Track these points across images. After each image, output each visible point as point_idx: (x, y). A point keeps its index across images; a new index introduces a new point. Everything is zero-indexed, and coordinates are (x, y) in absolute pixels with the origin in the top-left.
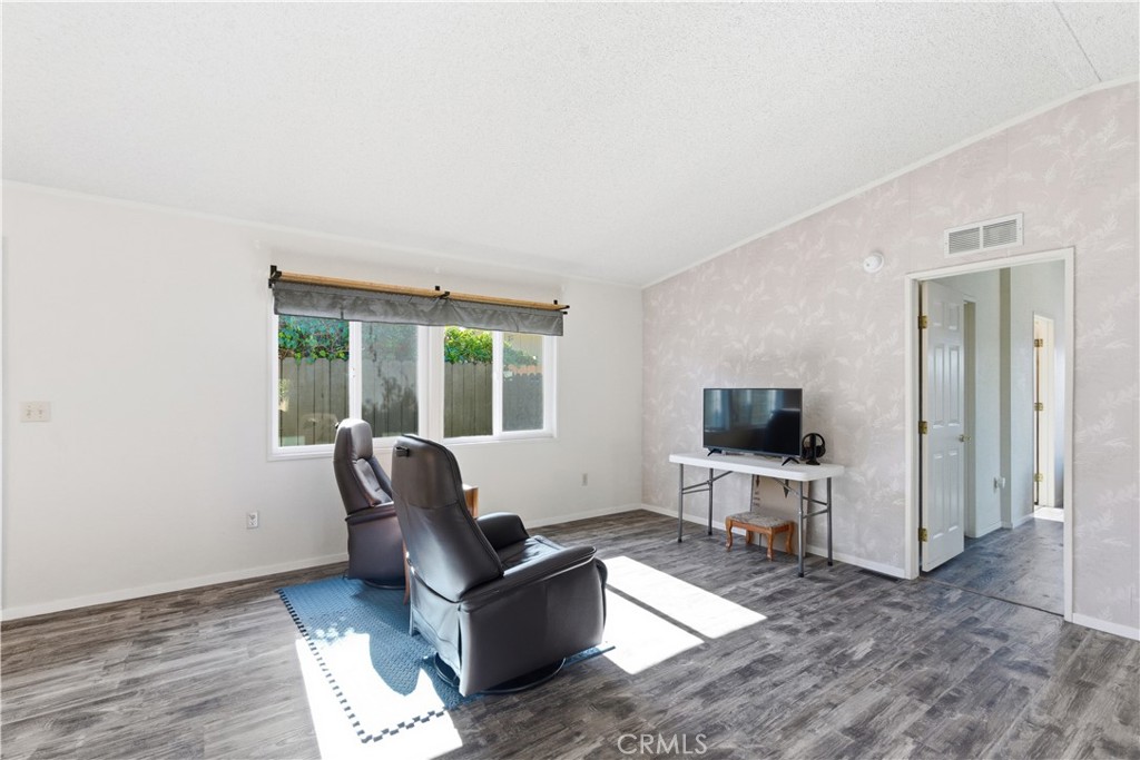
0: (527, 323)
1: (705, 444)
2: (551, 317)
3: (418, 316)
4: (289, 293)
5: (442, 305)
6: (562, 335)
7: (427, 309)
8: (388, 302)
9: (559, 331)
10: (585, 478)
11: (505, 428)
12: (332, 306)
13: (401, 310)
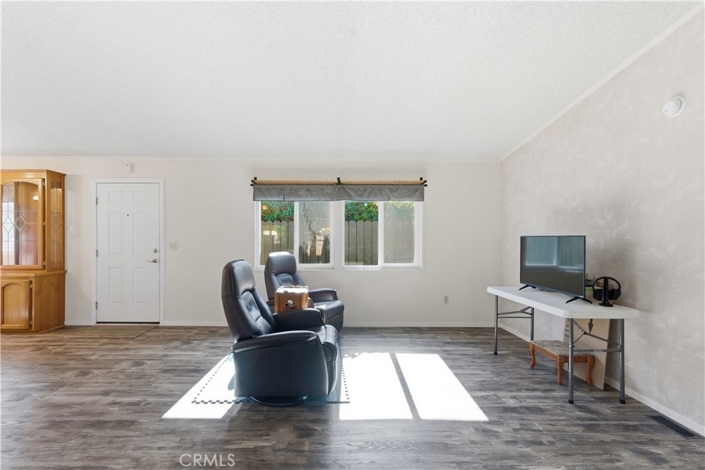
0: (395, 194)
1: (522, 281)
2: (416, 189)
3: (324, 196)
4: (260, 190)
5: (339, 188)
6: (423, 200)
7: (329, 192)
8: (308, 189)
9: (421, 198)
10: (446, 299)
11: (386, 261)
12: (279, 195)
13: (315, 193)
